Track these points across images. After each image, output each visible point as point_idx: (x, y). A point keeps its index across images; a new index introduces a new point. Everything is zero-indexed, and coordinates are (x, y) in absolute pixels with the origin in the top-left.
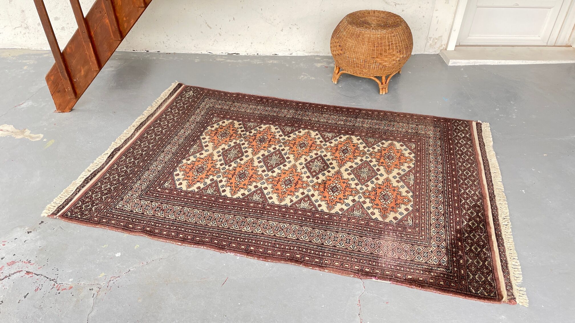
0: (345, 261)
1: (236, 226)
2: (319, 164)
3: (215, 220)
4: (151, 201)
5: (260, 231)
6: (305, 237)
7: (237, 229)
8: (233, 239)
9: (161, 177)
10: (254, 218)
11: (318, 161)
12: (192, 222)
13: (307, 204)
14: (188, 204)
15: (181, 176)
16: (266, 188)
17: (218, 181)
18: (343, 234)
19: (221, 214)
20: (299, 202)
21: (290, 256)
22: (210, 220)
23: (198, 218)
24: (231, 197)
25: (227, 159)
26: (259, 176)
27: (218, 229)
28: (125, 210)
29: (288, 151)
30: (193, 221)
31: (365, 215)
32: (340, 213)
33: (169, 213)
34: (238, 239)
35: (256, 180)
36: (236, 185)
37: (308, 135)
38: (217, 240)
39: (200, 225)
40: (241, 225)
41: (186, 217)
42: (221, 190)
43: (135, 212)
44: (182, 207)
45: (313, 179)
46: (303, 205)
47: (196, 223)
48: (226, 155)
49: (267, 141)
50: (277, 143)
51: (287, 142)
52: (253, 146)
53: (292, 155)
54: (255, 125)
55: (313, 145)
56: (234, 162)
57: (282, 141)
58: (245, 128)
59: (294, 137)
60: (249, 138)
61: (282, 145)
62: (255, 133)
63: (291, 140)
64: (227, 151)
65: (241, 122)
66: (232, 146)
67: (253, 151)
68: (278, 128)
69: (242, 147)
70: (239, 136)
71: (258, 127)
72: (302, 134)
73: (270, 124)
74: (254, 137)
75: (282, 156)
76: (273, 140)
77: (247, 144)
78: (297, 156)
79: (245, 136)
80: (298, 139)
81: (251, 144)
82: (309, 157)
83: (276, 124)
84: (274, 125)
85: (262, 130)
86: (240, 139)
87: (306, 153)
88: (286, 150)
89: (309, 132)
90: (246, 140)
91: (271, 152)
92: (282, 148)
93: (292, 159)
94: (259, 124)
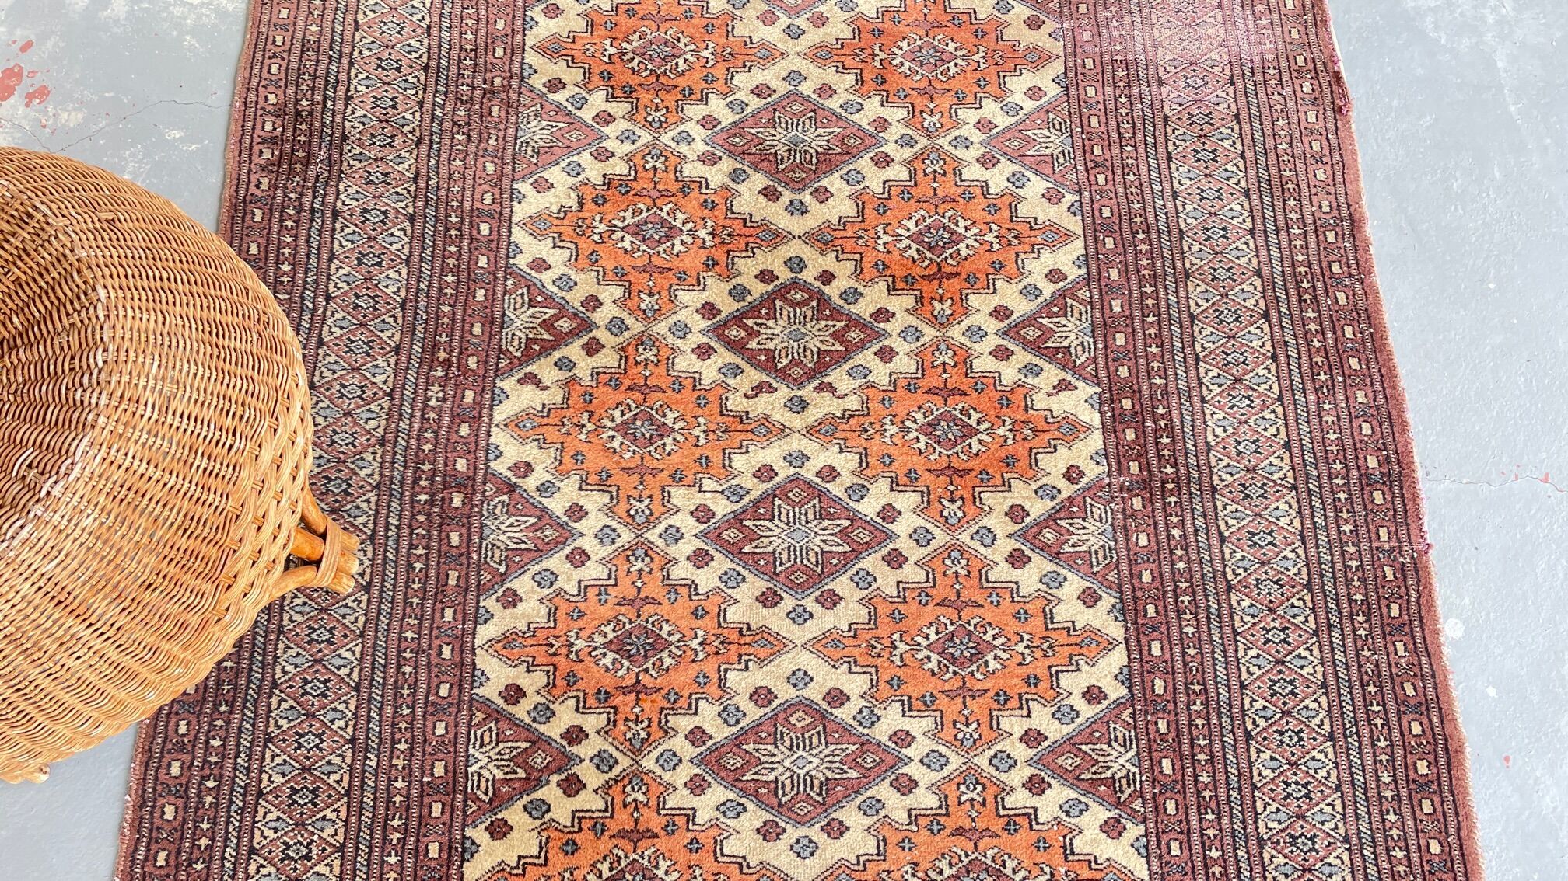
0: (1298, 152)
1: (1286, 563)
2: (778, 327)
3: (1283, 663)
5: (1276, 462)
6: (1246, 295)
7: (1301, 551)
8: (1352, 549)
10: (1215, 507)
11: (752, 334)
12: (1331, 756)
13: (1064, 322)
14: (1238, 826)
16: (1016, 513)
17: (1031, 752)
18: (1175, 175)
19: (1241, 647)
20: (1060, 356)
21: (1355, 323)
22: (1291, 682)
23: (1301, 739)
24: (1123, 646)
25: (853, 774)
26: (940, 570)
29: (708, 484)
30: (1322, 761)
31: (1051, 116)
32: (1070, 198)
34: (1347, 528)
35: (975, 573)
36: (1038, 653)
37: (545, 421)
38: (1385, 611)
39: (1336, 713)
40: (1271, 543)
41: (1316, 796)
42: (1087, 711)
44: (1261, 847)
45: (894, 333)
46: (1073, 336)
47: (1331, 737)
48: (820, 794)
49: (639, 616)
50: (652, 560)
51: (632, 512)
52: (705, 676)
53: (739, 461)
54: (487, 739)
55: (627, 383)
56: (866, 731)
57: (626, 536)
58: (533, 782)
59: (580, 489)
60: (636, 722)
61: (661, 527)
62: (577, 710)
63: (606, 498)
64: (780, 805)
65: (469, 832)
66: (731, 796)
67: (747, 662)
68: (500, 593)
69: (728, 731)
70: (628, 789)
71: (510, 708)
72: (542, 454)
73: (462, 652)
74: (618, 700)
75: (756, 503)
76: (626, 589)
77: (696, 713)
78: (742, 436)
79: (616, 754)
80: (595, 460)
81: (686, 693)
82: (731, 382)
83: (459, 617)
84: (469, 625)
85: (539, 679)
86: (658, 771)
87: (703, 402)
88: (699, 499)
89: (515, 424)
90: (661, 733)
91: (739, 569)
92: (692, 521)
93: (767, 451)
94: (479, 716)
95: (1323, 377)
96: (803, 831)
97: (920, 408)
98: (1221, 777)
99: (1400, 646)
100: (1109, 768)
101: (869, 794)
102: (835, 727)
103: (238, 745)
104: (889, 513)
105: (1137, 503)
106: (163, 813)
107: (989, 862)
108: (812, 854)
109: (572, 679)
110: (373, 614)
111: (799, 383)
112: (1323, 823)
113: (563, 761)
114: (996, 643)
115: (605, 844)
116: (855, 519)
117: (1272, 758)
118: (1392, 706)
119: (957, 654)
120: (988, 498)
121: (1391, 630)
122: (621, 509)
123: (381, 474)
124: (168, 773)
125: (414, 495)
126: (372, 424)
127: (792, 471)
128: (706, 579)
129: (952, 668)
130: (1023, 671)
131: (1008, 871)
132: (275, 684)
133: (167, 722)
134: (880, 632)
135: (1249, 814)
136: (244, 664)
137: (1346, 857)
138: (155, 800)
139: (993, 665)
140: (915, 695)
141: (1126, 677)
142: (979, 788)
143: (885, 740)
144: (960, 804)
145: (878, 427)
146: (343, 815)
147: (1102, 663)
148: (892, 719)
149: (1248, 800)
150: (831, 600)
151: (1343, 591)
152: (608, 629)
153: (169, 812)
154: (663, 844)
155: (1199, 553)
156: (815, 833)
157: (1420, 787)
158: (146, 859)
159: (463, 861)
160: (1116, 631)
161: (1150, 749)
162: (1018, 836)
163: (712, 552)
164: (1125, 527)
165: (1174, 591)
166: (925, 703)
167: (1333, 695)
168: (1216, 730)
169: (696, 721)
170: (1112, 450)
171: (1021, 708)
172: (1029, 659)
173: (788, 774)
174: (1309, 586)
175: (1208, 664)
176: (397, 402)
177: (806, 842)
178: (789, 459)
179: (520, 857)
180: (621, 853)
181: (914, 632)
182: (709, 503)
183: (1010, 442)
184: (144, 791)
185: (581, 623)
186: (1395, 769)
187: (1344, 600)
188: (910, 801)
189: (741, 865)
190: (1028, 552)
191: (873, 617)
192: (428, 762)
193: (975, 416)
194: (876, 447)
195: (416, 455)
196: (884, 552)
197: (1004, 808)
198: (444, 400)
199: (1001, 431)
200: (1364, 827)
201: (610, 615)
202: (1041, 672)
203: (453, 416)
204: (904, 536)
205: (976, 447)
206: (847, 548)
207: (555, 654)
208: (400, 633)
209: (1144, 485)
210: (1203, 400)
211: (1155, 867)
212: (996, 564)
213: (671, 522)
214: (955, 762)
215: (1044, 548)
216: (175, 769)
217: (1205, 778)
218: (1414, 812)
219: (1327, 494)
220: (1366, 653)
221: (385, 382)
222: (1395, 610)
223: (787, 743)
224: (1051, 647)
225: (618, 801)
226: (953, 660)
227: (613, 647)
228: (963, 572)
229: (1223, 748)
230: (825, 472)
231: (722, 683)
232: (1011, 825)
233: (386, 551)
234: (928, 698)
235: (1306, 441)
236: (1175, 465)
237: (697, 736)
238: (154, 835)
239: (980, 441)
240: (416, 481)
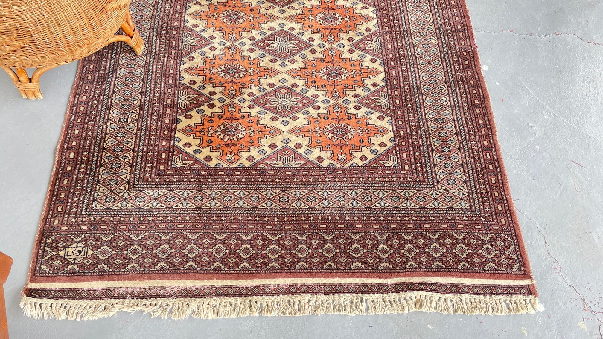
1: (433, 52)
4: (435, 167)
5: (430, 27)
7: (438, 49)
8: (453, 48)
9: (377, 179)
10: (412, 38)
12: (448, 99)
14: (420, 117)
15: (366, 152)
16: (350, 40)
17: (356, 99)
19: (420, 72)
22: (435, 81)
23: (439, 95)
24: (384, 72)
25: (300, 105)
26: (327, 54)
27: (447, 67)
28: (468, 193)
30: (446, 100)
33: (446, 133)
34: (452, 43)
35: (338, 55)
36: (358, 75)
38: (464, 63)
39: (449, 88)
40: (429, 47)
41: (444, 109)
42: (373, 89)
43: (464, 177)
44: (427, 122)
47: (448, 94)
48: (290, 109)
49: (232, 64)
50: (236, 50)
51: (230, 38)
52: (253, 79)
53: (264, 26)
54: (184, 93)
55: (228, 5)
56: (304, 94)
57: (228, 44)
58: (199, 104)
59: (214, 31)
60: (232, 90)
61: (239, 42)
62: (213, 87)
63: (222, 34)
64: (277, 112)
65: (178, 117)
66: (262, 109)
67: (267, 76)
68: (188, 57)
69: (261, 94)
70: (229, 107)
71: (191, 86)
72: (202, 23)
73: (176, 71)
74: (226, 85)
75: (269, 36)
76: (228, 57)
77: (251, 89)
78: (264, 19)
79: (225, 98)
80: (218, 24)
81: (247, 84)
82: (261, 5)
83: (175, 63)
84: (179, 65)
85: (201, 79)
86: (239, 103)
87: (252, 10)
88: (251, 35)
89: (193, 15)
90: (240, 94)
91: (264, 53)
92: (249, 40)
93: (272, 23)
94: (182, 88)
95: (443, 6)
96: (285, 119)
97: (320, 13)
98: (414, 105)
99: (469, 72)
100: (380, 103)
101: (305, 110)
102: (294, 93)
103: (105, 92)
104: (311, 39)
105: (388, 37)
106: (80, 109)
107: (343, 127)
108: (288, 124)
109: (211, 79)
110: (148, 61)
111: (283, 6)
112: (446, 115)
113: (208, 100)
114: (345, 72)
115: (222, 121)
116: (300, 41)
117: (430, 100)
118: (466, 86)
119: (333, 75)
120: (342, 36)
121: (465, 68)
122: (227, 37)
123: (151, 26)
124: (82, 99)
125: (161, 31)
126: (148, 13)
127: (280, 28)
128: (253, 55)
129: (331, 78)
130: (353, 79)
131: (349, 129)
132: (116, 78)
133: (82, 86)
134: (308, 69)
135: (423, 114)
136: (107, 72)
137: (453, 124)
138: (77, 105)
139: (344, 78)
140: (319, 85)
141: (385, 80)
142: (340, 108)
143: (310, 96)
144: (334, 112)
145: (307, 17)
146: (138, 111)
147: (378, 77)
148: (312, 91)
149: (423, 110)
150: (293, 61)
151: (451, 58)
152: (223, 67)
153: (82, 109)
154: (240, 121)
155: (407, 49)
156: (288, 119)
157: (476, 106)
158: (74, 120)
159: (177, 124)
160: (382, 69)
161: (392, 98)
162: (352, 120)
163: (255, 48)
164: (384, 43)
165: (400, 59)
166: (323, 87)
167: (448, 84)
168: (413, 93)
169: (251, 91)
170: (380, 24)
171: (352, 88)
172: (355, 76)
173: (280, 104)
174: (441, 57)
175: (410, 77)
176: (156, 8)
177: (286, 121)
178: (279, 25)
179: (195, 124)
180: (227, 123)
181: (319, 69)
182: (254, 36)
183: (349, 21)
184: (74, 103)
185: (214, 65)
186: (468, 102)
187: (451, 60)
188: (318, 112)
189: (265, 127)
190: (354, 49)
191: (306, 66)
192: (165, 99)
193: (338, 15)
194: (307, 22)
195: (162, 21)
196: (310, 49)
197: (347, 113)
198: (171, 8)
199: (346, 19)
200: (459, 116)
201: (223, 63)
202: (358, 79)
203: (173, 12)
204: (316, 45)
205: (338, 23)
206: (298, 48)
207: (206, 73)
208: (157, 66)
209: (390, 32)
210: (407, 11)
211: (394, 127)
212: (344, 52)
213: (242, 40)
214: (332, 102)
215: (359, 48)
216: (84, 98)
217: (409, 105)
218: (474, 112)
219: (445, 34)
220: (458, 73)
221: (152, 3)
222: (467, 63)
223: (280, 97)
224: (361, 73)
225: (226, 110)
226: (331, 76)
227: (224, 71)
228: (335, 55)
229: (415, 97)
230: (291, 29)
231: (259, 81)
232: (350, 117)
233: (152, 45)
234: (324, 86)
235: (439, 21)
236: (399, 28)
237: (251, 95)
238: (77, 114)
239: (339, 22)
240: (161, 28)
